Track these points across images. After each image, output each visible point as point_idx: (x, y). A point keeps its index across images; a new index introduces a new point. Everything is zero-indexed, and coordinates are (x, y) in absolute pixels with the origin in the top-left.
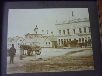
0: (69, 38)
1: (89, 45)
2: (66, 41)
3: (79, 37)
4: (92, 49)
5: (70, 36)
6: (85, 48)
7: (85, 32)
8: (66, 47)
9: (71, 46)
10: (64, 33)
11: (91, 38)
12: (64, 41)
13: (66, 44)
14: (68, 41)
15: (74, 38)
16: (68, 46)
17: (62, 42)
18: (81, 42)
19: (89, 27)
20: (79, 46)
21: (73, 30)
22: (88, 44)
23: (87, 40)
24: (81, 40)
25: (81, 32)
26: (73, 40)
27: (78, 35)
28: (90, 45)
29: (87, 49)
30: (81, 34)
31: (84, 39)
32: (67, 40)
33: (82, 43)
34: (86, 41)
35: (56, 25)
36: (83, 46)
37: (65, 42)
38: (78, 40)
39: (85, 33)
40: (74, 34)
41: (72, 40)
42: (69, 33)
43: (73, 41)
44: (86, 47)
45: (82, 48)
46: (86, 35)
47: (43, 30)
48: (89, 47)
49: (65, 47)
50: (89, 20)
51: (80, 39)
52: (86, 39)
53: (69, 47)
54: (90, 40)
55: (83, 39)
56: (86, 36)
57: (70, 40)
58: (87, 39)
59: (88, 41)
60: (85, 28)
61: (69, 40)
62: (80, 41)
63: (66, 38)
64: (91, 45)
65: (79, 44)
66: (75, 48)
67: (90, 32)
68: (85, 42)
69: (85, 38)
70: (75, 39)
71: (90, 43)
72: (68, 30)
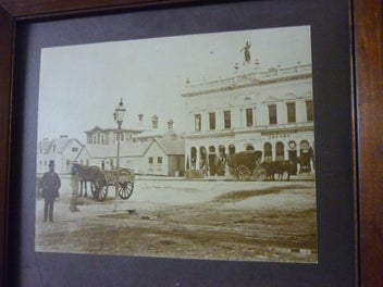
0: (226, 143)
1: (302, 171)
2: (217, 152)
3: (266, 139)
4: (314, 184)
5: (233, 135)
6: (288, 180)
7: (292, 118)
8: (216, 177)
9: (232, 173)
10: (213, 126)
11: (312, 145)
12: (208, 152)
13: (216, 163)
14: (224, 155)
15: (244, 142)
16: (222, 174)
17: (203, 155)
18: (274, 160)
19: (307, 102)
20: (262, 173)
21: (244, 113)
22: (299, 166)
23: (295, 152)
24: (274, 150)
25: (273, 120)
26: (244, 149)
27: (263, 133)
28: (308, 171)
29: (293, 183)
30: (273, 127)
31: (286, 148)
32: (222, 149)
33: (277, 163)
34: (292, 153)
35: (184, 96)
36: (281, 173)
37: (212, 157)
38: (262, 150)
39: (292, 126)
40: (249, 129)
41: (237, 151)
42: (228, 124)
43: (241, 154)
44: (292, 177)
45: (274, 180)
46: (295, 131)
47: (141, 116)
48: (305, 176)
49: (213, 174)
50: (311, 72)
51: (268, 145)
52: (292, 145)
53: (228, 174)
54: (310, 150)
55: (280, 145)
56: (292, 137)
57: (232, 149)
58: (298, 148)
59: (298, 154)
60: (291, 107)
61: (227, 152)
62: (269, 153)
63: (216, 143)
64: (313, 171)
65: (264, 165)
66: (248, 180)
67: (309, 119)
68: (286, 157)
69: (290, 142)
70: (250, 147)
71: (307, 163)
72: (227, 115)
